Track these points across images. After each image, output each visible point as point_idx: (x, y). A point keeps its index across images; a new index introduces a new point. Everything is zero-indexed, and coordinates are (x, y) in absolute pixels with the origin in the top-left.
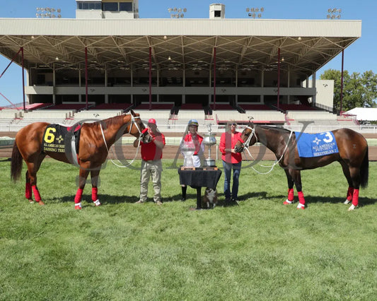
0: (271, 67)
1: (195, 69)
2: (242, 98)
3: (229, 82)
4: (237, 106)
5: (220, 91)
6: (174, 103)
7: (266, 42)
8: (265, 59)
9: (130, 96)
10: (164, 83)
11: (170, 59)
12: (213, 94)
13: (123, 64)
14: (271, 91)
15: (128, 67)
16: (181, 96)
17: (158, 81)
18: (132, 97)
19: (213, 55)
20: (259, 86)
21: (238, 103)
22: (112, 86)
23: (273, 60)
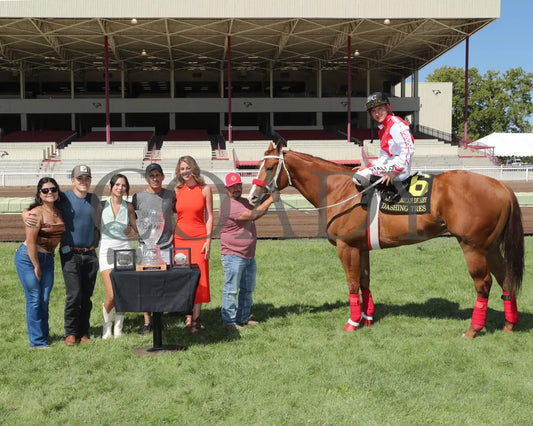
0: (335, 65)
1: (192, 69)
2: (283, 118)
3: (258, 89)
4: (273, 133)
5: (240, 105)
6: (153, 129)
7: (324, 27)
8: (324, 52)
9: (69, 115)
10: (135, 91)
11: (144, 53)
12: (227, 111)
13: (56, 61)
14: (336, 105)
15: (64, 66)
16: (166, 116)
17: (123, 88)
18: (73, 117)
19: (226, 47)
20: (314, 94)
21: (274, 128)
22: (34, 97)
23: (338, 54)
